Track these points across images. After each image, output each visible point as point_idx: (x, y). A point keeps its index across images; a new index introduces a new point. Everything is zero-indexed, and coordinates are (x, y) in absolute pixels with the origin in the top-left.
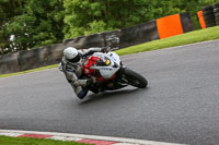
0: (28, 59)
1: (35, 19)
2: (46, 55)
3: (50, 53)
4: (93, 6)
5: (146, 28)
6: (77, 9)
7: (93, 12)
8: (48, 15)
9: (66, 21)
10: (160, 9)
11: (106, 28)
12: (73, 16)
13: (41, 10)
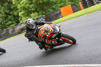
0: (4, 35)
1: (5, 15)
2: (12, 32)
3: (14, 31)
4: (31, 6)
5: (56, 13)
6: (24, 8)
7: (31, 9)
8: (11, 13)
9: (20, 15)
10: (62, 4)
11: (38, 15)
12: (23, 12)
13: (8, 11)
